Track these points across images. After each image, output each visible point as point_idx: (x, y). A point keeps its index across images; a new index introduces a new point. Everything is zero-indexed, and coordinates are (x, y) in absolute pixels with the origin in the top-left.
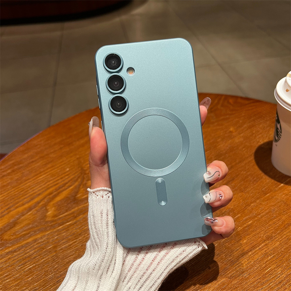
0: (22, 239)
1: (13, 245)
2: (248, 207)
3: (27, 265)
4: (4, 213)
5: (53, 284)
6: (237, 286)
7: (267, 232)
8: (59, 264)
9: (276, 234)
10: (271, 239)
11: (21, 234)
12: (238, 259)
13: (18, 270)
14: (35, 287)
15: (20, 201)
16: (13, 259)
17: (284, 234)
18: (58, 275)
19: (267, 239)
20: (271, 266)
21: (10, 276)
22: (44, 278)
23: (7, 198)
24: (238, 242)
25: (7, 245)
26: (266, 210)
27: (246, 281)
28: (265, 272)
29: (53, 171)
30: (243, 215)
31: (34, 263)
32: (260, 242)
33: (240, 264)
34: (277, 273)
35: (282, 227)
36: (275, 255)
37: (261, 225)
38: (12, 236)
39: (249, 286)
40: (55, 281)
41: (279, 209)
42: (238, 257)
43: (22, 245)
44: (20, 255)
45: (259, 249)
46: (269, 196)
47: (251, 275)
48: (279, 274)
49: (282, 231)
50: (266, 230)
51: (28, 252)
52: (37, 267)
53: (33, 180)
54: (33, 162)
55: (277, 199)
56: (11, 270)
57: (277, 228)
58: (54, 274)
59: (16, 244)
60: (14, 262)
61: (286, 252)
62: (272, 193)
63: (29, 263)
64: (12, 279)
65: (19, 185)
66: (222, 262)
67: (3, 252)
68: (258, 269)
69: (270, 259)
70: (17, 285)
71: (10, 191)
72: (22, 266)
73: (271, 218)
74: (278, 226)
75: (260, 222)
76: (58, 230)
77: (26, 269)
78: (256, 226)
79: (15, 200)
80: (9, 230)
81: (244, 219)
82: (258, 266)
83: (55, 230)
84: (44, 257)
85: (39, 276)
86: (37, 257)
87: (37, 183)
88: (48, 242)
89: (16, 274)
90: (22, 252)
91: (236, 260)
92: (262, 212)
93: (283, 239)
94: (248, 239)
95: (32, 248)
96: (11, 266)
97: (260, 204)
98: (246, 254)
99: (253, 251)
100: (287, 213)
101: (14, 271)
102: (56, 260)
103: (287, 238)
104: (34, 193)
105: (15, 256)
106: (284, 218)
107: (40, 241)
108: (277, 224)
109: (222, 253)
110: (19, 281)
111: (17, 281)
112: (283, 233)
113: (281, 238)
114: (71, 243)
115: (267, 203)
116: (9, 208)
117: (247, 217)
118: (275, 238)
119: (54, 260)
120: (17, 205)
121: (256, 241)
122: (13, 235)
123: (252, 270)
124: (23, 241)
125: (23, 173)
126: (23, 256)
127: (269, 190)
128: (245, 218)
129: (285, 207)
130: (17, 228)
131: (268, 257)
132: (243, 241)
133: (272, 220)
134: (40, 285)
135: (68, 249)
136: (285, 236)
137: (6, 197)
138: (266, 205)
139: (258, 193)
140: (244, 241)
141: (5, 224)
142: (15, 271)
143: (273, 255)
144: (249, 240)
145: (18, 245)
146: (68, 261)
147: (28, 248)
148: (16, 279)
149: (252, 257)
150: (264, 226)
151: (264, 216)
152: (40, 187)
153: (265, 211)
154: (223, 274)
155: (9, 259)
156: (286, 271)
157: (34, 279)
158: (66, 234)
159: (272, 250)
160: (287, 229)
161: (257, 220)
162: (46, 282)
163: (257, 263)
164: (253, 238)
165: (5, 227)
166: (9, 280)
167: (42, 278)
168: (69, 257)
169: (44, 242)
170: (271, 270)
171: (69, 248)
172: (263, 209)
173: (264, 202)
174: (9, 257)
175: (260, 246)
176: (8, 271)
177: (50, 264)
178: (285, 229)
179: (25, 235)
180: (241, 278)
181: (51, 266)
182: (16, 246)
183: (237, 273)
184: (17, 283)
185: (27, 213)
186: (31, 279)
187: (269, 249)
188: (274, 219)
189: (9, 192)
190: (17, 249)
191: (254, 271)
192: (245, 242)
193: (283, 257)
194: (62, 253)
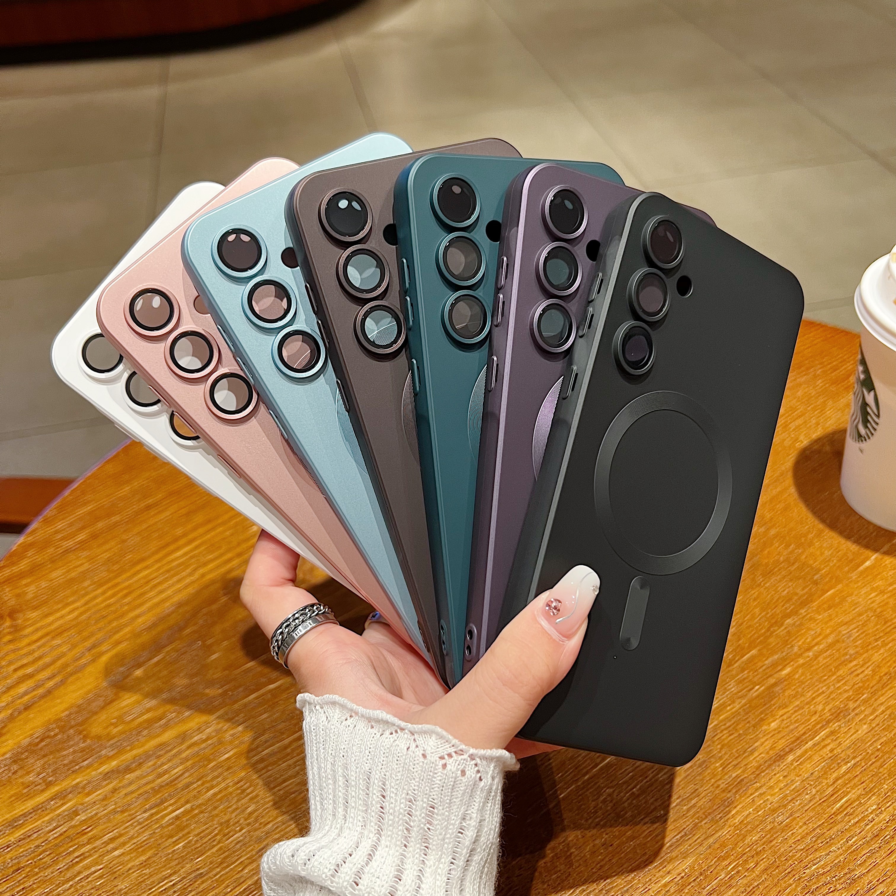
0: (145, 732)
1: (121, 751)
2: (776, 628)
3: (166, 808)
4: (83, 661)
5: (247, 859)
6: (759, 849)
7: (833, 699)
8: (258, 802)
9: (858, 702)
10: (845, 717)
11: (140, 720)
12: (758, 775)
13: (143, 822)
14: (198, 869)
15: (126, 625)
16: (124, 792)
17: (879, 702)
18: (258, 833)
19: (835, 715)
20: (848, 793)
21: (122, 840)
22: (219, 843)
23: (84, 617)
24: (754, 726)
25: (103, 752)
26: (826, 637)
27: (782, 835)
28: (832, 808)
29: (213, 533)
30: (765, 651)
31: (187, 802)
32: (814, 726)
33: (763, 790)
34: (867, 810)
35: (874, 682)
36: (858, 762)
37: (815, 679)
38: (115, 725)
39: (791, 848)
40: (252, 850)
41: (862, 633)
42: (758, 768)
43: (146, 752)
44: (144, 781)
45: (815, 745)
46: (833, 597)
47: (795, 819)
48: (871, 813)
49: (874, 693)
50: (831, 693)
51: (166, 772)
52: (196, 811)
53: (157, 561)
54: (148, 507)
55: (856, 604)
56: (123, 822)
57: (860, 688)
58: (249, 831)
59: (129, 748)
60: (129, 798)
61: (887, 752)
62: (840, 586)
63: (172, 801)
64: (127, 847)
65: (116, 577)
66: (716, 785)
67: (94, 773)
68: (815, 801)
69: (846, 773)
70: (145, 866)
71: (91, 596)
72: (153, 811)
73: (843, 659)
74: (862, 681)
75: (812, 669)
76: (245, 705)
77: (167, 818)
78: (802, 683)
79: (110, 622)
80: (103, 708)
81: (767, 662)
82: (814, 791)
83: (236, 706)
84: (215, 783)
85: (205, 837)
86: (194, 783)
87: (168, 571)
88: (220, 742)
89: (139, 834)
90: (149, 770)
91: (752, 777)
92: (816, 641)
93: (877, 716)
94: (781, 719)
95: (176, 761)
96: (123, 812)
97: (811, 619)
98: (778, 761)
99: (799, 752)
100: (884, 644)
101: (131, 825)
102: (248, 791)
103: (888, 712)
104: (163, 601)
105: (130, 784)
106: (877, 657)
107: (196, 738)
108: (861, 676)
109: (713, 760)
110: (149, 854)
111: (143, 852)
112: (876, 700)
113: (871, 714)
114: (286, 741)
115: (830, 616)
116: (94, 646)
117: (776, 657)
118: (856, 714)
119: (243, 791)
120: (117, 637)
121: (803, 723)
122: (116, 723)
123: (797, 803)
124: (147, 741)
125: (124, 541)
126: (153, 781)
127: (831, 578)
128: (770, 660)
129: (878, 627)
130: (125, 703)
131: (839, 766)
132: (769, 724)
133: (846, 665)
134: (211, 863)
135: (279, 759)
136: (882, 708)
137: (81, 614)
138: (826, 623)
139: (803, 589)
140: (773, 724)
141: (90, 691)
142: (135, 824)
143: (853, 762)
144: (785, 722)
145: (134, 752)
146: (281, 792)
147: (163, 760)
148: (139, 848)
149: (795, 768)
150: (825, 680)
151: (822, 652)
152: (179, 581)
153: (823, 639)
154: (720, 816)
155: (114, 791)
156: (890, 803)
157: (193, 847)
158: (268, 717)
159: (849, 748)
160: (888, 687)
161: (803, 664)
162: (227, 854)
163: (811, 785)
164: (796, 714)
165: (89, 702)
166: (122, 851)
167: (215, 843)
168: (284, 781)
169: (209, 742)
170: (850, 803)
171: (284, 758)
172: (820, 634)
173: (820, 615)
174: (111, 786)
175: (817, 738)
176: (116, 827)
177: (234, 801)
178: (883, 688)
179: (150, 722)
180: (769, 827)
181: (237, 809)
182: (128, 756)
183: (758, 812)
184: (143, 858)
185: (150, 659)
186: (184, 847)
187: (840, 744)
188: (851, 662)
189: (87, 598)
190: (134, 762)
191: (804, 806)
192: (776, 727)
193: (881, 766)
194: (264, 771)
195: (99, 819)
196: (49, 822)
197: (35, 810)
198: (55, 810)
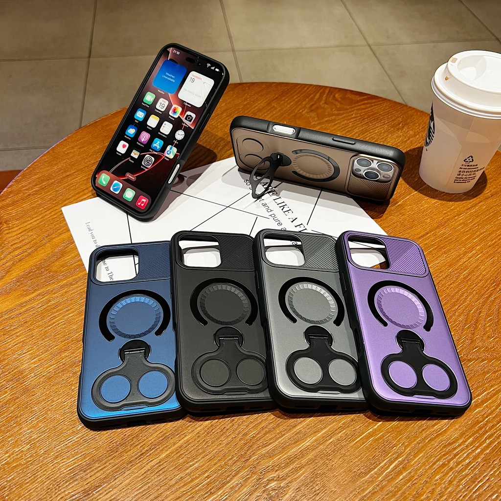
1: (67, 278)
4: (44, 241)
16: (70, 293)
23: (41, 223)
60: (73, 295)
67: (55, 286)
71: (44, 214)
96: (71, 300)
141: (49, 254)
145: (74, 277)
166: (72, 314)
174: (64, 291)
176: (69, 305)
182: (71, 279)
195: (61, 303)
196: (37, 305)
197: (30, 300)
198: (39, 300)
